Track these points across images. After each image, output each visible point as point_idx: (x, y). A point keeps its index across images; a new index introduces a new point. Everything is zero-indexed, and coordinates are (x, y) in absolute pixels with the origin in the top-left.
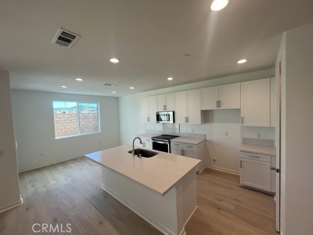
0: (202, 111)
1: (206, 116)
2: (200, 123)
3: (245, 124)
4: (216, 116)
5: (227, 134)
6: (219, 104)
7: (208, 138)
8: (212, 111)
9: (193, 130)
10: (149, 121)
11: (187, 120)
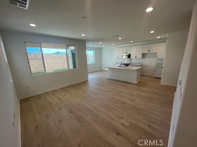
0: (142, 54)
1: (144, 55)
2: (141, 58)
3: (158, 58)
4: (147, 56)
5: (151, 62)
6: (149, 51)
7: (143, 64)
8: (146, 54)
9: (137, 61)
10: (118, 58)
11: (136, 57)
